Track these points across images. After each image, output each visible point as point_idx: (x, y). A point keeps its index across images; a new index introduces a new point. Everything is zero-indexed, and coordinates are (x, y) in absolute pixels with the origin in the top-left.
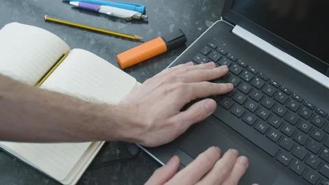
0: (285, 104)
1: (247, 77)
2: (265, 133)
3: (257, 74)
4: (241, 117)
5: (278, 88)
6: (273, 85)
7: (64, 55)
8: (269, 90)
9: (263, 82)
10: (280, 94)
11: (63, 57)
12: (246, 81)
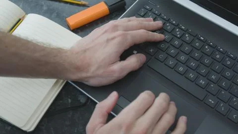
0: (211, 55)
1: (178, 34)
2: (194, 81)
3: (186, 31)
4: (173, 68)
5: (205, 42)
6: (201, 40)
7: (20, 20)
8: (197, 44)
9: (192, 38)
10: (207, 47)
11: (19, 21)
12: (177, 37)
